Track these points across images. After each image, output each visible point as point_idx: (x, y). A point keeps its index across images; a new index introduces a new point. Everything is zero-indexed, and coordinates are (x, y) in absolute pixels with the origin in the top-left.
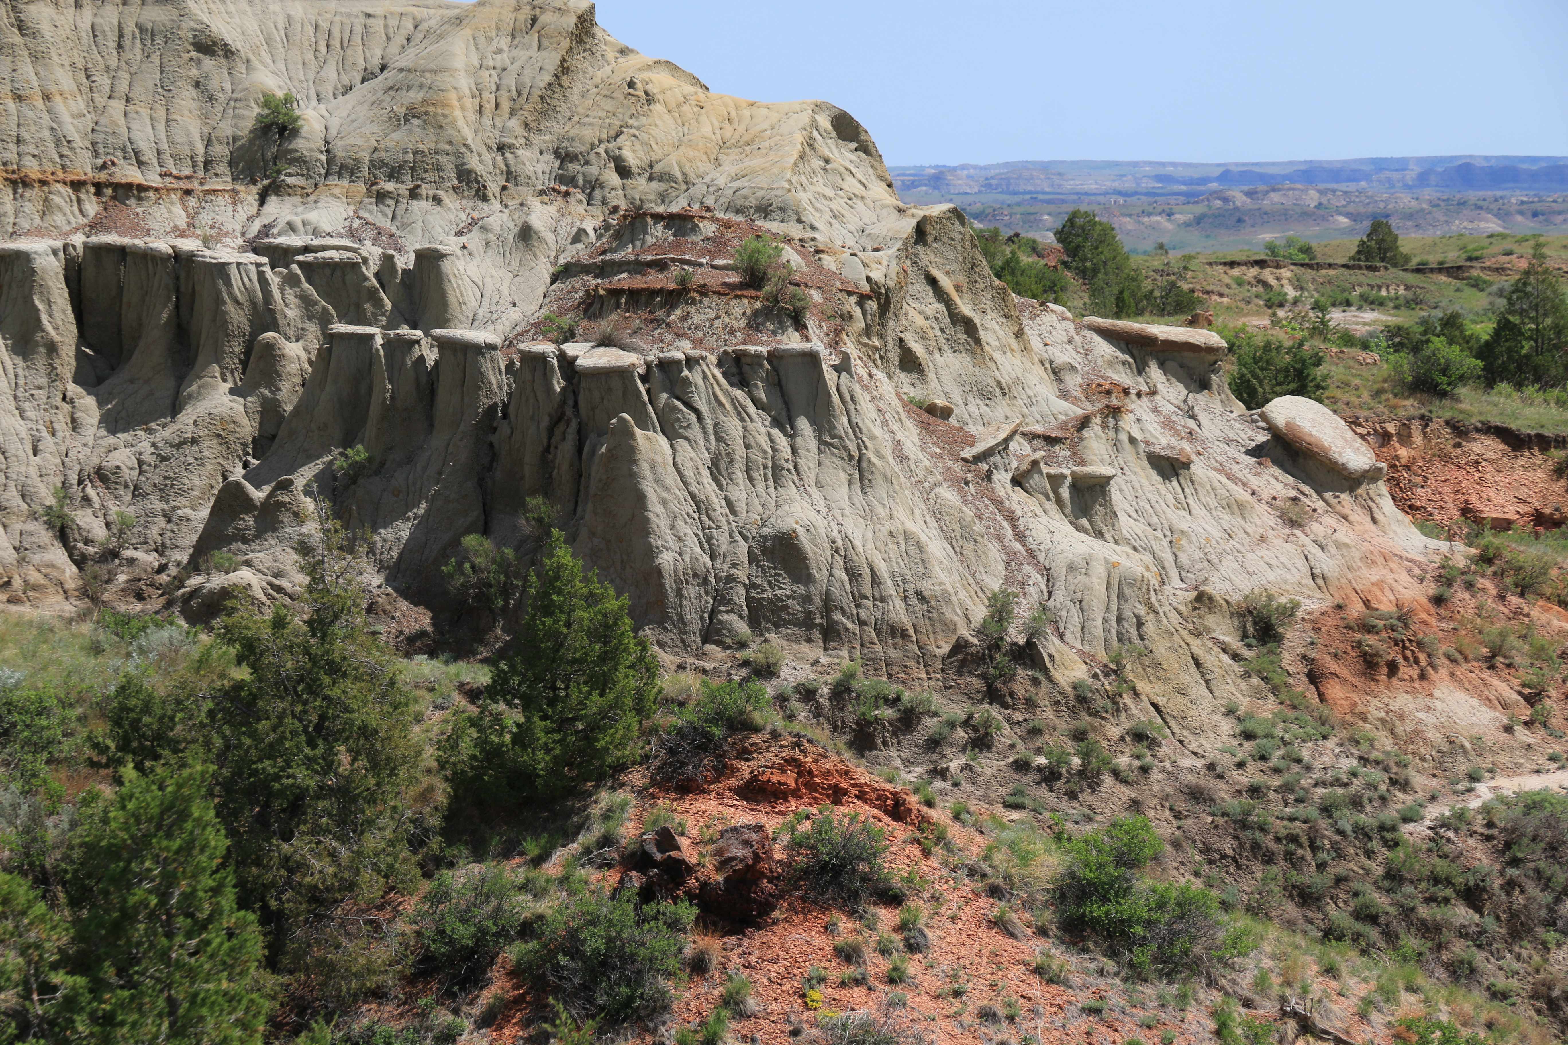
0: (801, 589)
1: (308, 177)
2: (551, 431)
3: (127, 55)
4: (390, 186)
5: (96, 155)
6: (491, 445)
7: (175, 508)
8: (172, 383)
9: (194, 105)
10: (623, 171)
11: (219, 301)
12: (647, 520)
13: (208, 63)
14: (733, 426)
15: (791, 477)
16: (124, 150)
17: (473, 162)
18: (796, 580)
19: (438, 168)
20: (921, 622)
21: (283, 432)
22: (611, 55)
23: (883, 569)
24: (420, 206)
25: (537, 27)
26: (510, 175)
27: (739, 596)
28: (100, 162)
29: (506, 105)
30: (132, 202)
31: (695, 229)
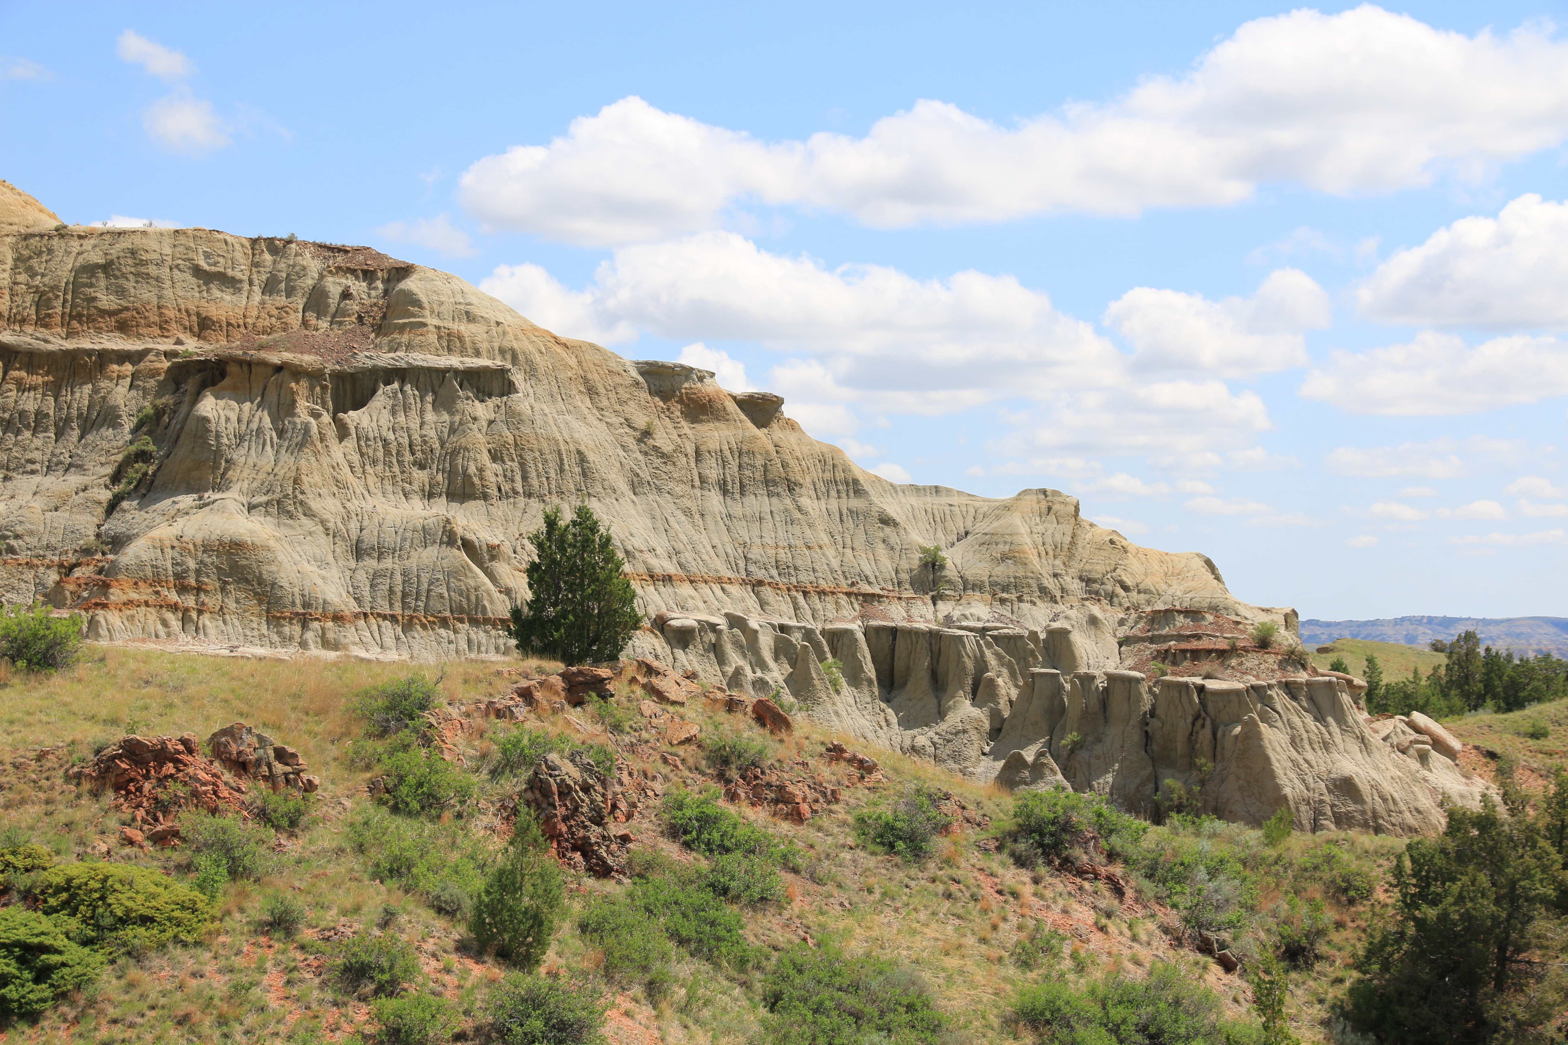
0: (1359, 807)
1: (955, 591)
2: (1193, 724)
3: (846, 525)
4: (1005, 595)
5: (846, 579)
6: (1146, 732)
7: (966, 767)
8: (935, 701)
9: (884, 552)
10: (1126, 588)
11: (960, 656)
12: (1273, 771)
13: (887, 530)
14: (1296, 720)
15: (1333, 749)
16: (860, 575)
17: (1046, 583)
18: (1356, 802)
19: (1029, 586)
20: (1422, 825)
21: (1006, 726)
22: (1088, 527)
23: (1395, 795)
24: (1025, 606)
25: (1052, 512)
26: (1063, 590)
27: (1328, 810)
28: (850, 582)
29: (1051, 553)
30: (876, 603)
31: (1203, 618)
